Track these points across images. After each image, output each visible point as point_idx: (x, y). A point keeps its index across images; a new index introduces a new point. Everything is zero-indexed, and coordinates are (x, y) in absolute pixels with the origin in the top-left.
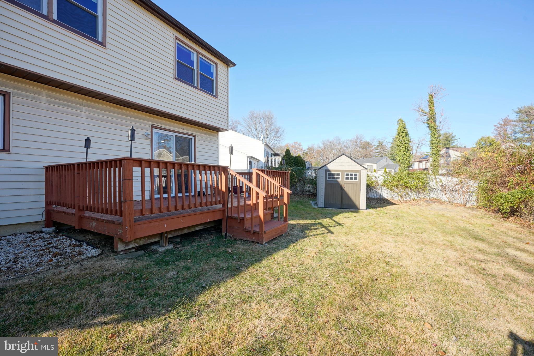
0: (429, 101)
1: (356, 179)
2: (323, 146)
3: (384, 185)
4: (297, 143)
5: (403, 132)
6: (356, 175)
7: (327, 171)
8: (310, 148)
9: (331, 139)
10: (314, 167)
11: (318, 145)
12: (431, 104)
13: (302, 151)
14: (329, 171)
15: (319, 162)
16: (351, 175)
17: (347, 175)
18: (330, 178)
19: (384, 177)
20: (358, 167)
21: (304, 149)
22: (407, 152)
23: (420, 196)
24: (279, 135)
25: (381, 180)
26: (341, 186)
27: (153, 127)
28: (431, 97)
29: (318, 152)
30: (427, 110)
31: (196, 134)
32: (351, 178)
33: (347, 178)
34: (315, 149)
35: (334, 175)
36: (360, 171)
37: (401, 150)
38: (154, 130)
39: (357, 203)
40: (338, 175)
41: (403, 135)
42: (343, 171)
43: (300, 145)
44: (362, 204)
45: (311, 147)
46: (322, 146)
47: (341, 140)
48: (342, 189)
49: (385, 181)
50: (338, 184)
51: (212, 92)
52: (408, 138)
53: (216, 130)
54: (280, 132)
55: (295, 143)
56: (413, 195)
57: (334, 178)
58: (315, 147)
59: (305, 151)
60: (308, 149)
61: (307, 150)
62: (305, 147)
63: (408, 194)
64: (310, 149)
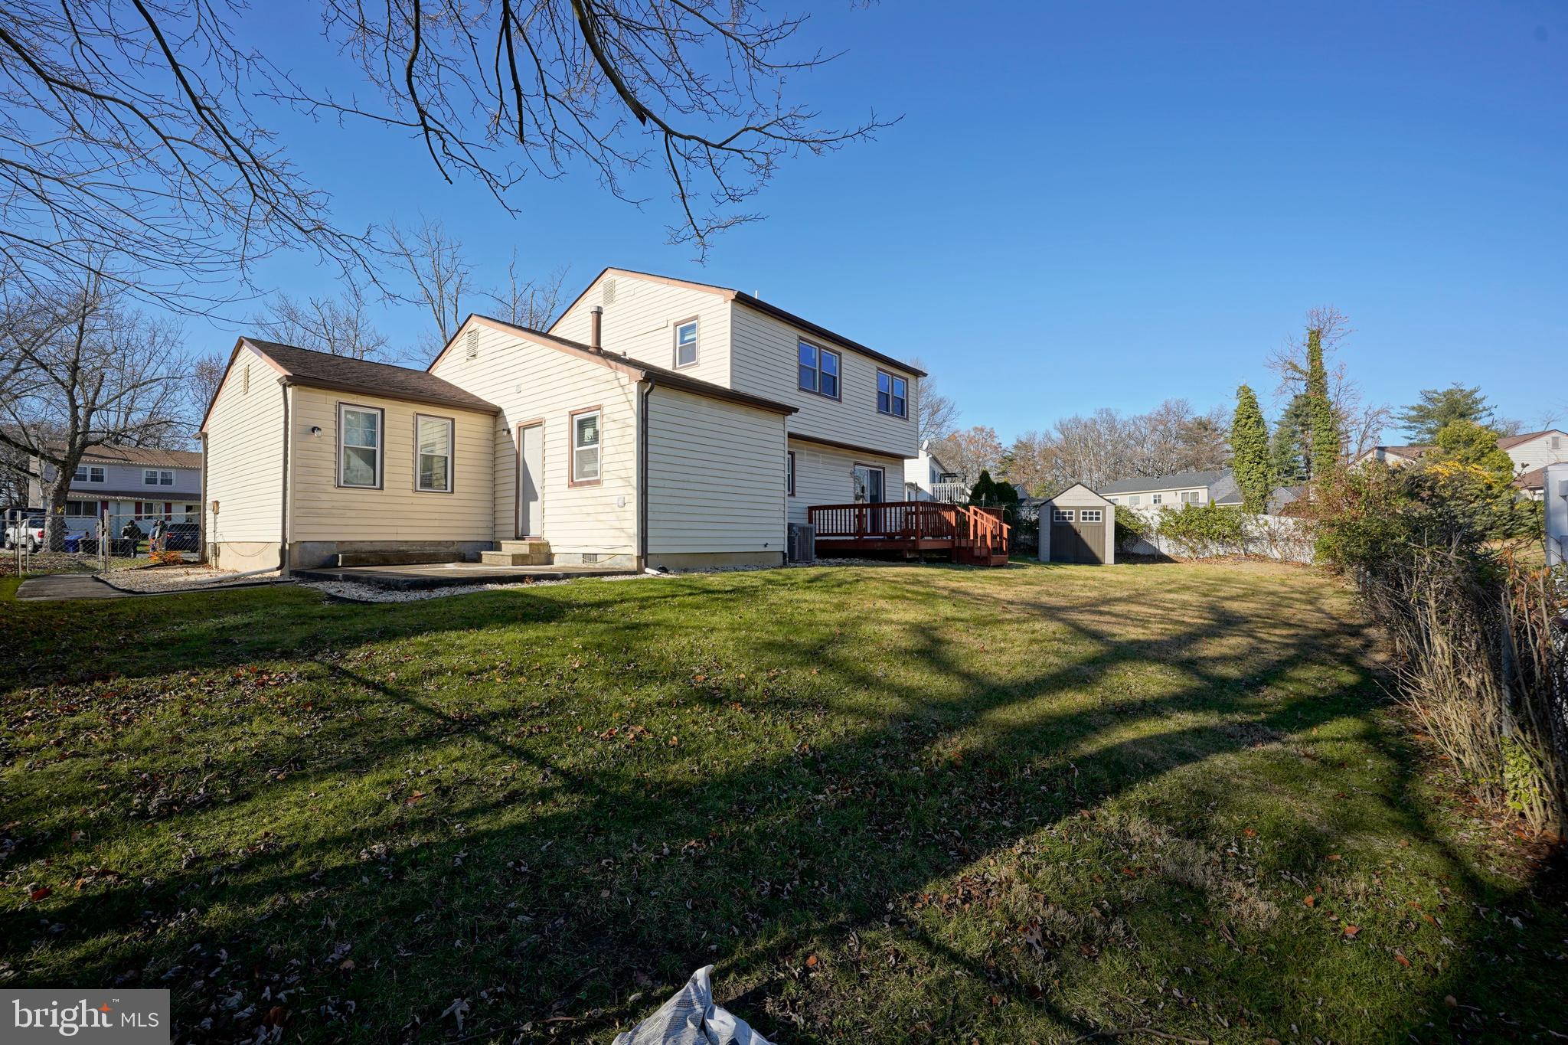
0: (1309, 346)
1: (1098, 519)
2: (1062, 437)
3: (1160, 532)
4: (982, 430)
5: (1249, 417)
6: (1098, 513)
7: (1054, 508)
8: (1021, 443)
9: (1087, 414)
10: (1034, 500)
11: (1047, 436)
12: (1315, 352)
13: (997, 453)
14: (1056, 508)
15: (1051, 484)
16: (1091, 513)
17: (1084, 513)
18: (1057, 518)
19: (1163, 518)
20: (1101, 502)
21: (1004, 446)
22: (1258, 463)
23: (1229, 550)
24: (938, 418)
25: (1156, 523)
26: (1075, 531)
27: (856, 464)
28: (1316, 335)
29: (1047, 454)
30: (1304, 365)
31: (885, 465)
32: (1091, 519)
33: (1084, 519)
34: (1036, 447)
35: (1065, 513)
36: (1103, 508)
37: (1244, 458)
38: (857, 467)
39: (1099, 555)
40: (1071, 513)
41: (1250, 424)
42: (1078, 508)
43: (991, 435)
44: (1109, 555)
45: (1024, 440)
46: (1056, 435)
47: (1118, 418)
48: (1076, 534)
49: (1162, 524)
50: (1070, 526)
51: (902, 414)
52: (1261, 430)
53: (902, 458)
54: (944, 411)
55: (976, 429)
56: (1215, 548)
57: (1065, 518)
58: (1037, 441)
59: (1007, 454)
60: (1016, 447)
61: (1013, 451)
62: (1007, 442)
63: (1206, 547)
64: (1021, 446)
